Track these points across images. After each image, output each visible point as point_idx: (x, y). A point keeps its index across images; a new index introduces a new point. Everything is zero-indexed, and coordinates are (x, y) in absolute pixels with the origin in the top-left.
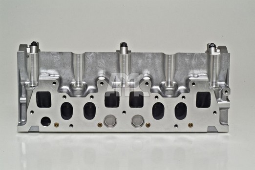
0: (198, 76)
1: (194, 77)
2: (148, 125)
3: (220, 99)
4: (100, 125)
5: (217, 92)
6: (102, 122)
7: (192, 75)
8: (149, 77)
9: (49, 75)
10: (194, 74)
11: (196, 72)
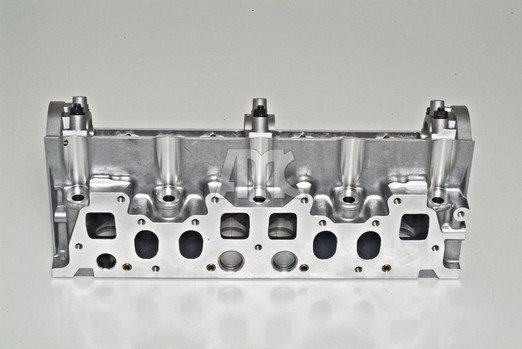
0: (407, 181)
1: (399, 182)
2: (304, 268)
3: (446, 224)
4: (211, 268)
5: (441, 214)
6: (215, 262)
7: (395, 179)
8: (308, 181)
9: (110, 178)
10: (398, 176)
11: (404, 172)
